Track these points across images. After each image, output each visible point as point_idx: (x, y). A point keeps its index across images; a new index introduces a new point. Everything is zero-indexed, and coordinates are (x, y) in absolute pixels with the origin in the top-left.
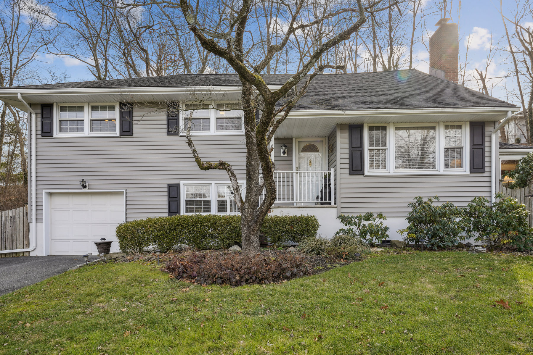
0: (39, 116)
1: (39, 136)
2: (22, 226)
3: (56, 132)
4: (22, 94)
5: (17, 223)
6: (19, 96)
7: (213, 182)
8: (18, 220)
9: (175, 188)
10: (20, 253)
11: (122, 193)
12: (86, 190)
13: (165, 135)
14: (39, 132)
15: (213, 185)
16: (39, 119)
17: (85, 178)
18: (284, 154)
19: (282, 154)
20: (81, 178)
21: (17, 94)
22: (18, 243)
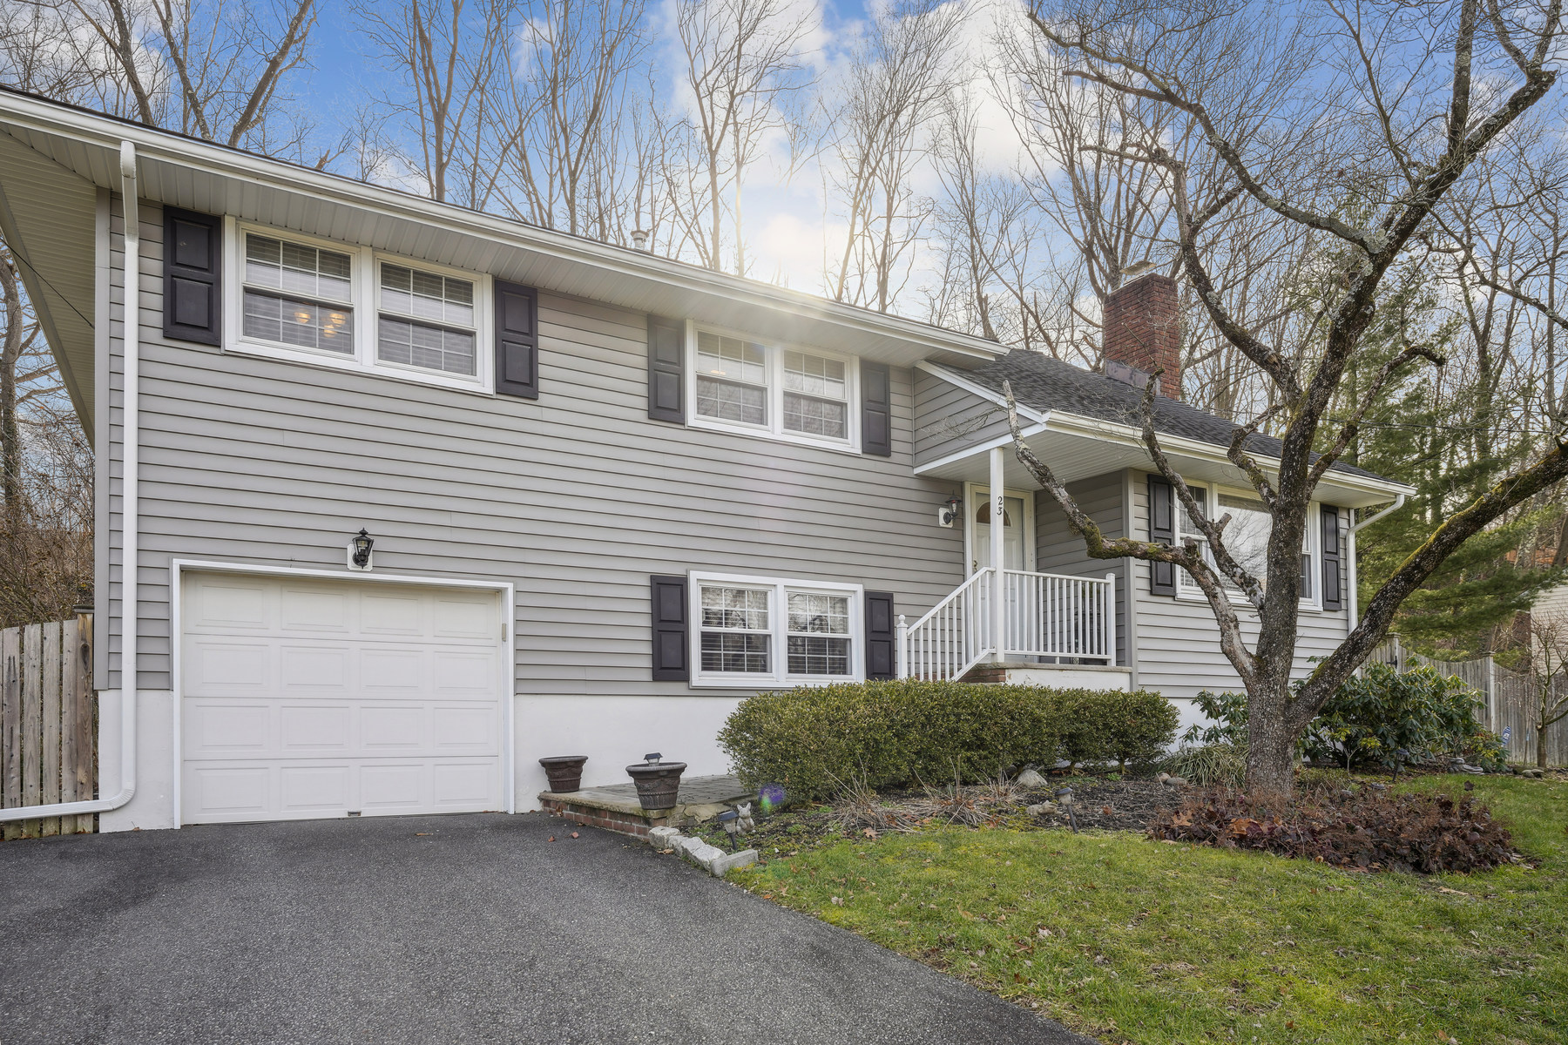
0: (156, 249)
1: (156, 335)
2: (51, 701)
3: (232, 333)
4: (138, 147)
5: (27, 688)
6: (127, 154)
7: (781, 582)
8: (32, 677)
9: (677, 590)
10: (41, 821)
11: (499, 592)
12: (367, 574)
13: (643, 416)
14: (157, 319)
15: (780, 589)
16: (156, 266)
17: (372, 529)
18: (947, 523)
19: (942, 522)
20: (356, 527)
21: (118, 142)
22: (31, 779)
